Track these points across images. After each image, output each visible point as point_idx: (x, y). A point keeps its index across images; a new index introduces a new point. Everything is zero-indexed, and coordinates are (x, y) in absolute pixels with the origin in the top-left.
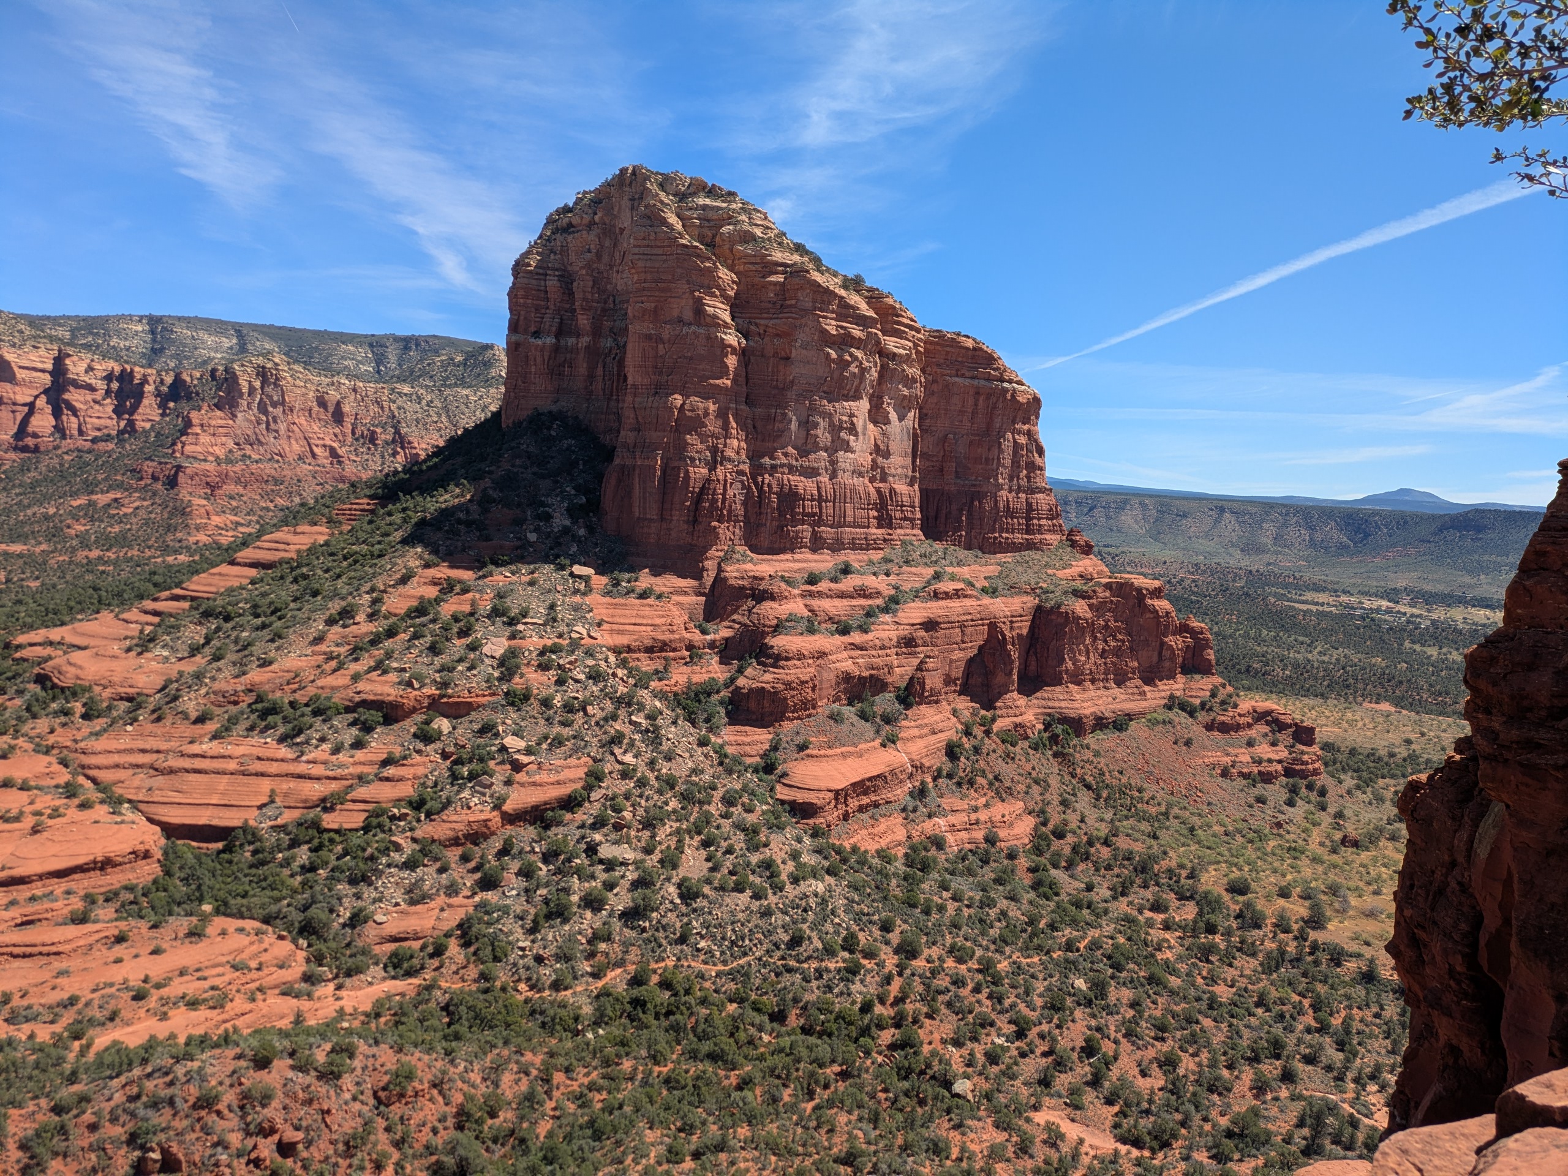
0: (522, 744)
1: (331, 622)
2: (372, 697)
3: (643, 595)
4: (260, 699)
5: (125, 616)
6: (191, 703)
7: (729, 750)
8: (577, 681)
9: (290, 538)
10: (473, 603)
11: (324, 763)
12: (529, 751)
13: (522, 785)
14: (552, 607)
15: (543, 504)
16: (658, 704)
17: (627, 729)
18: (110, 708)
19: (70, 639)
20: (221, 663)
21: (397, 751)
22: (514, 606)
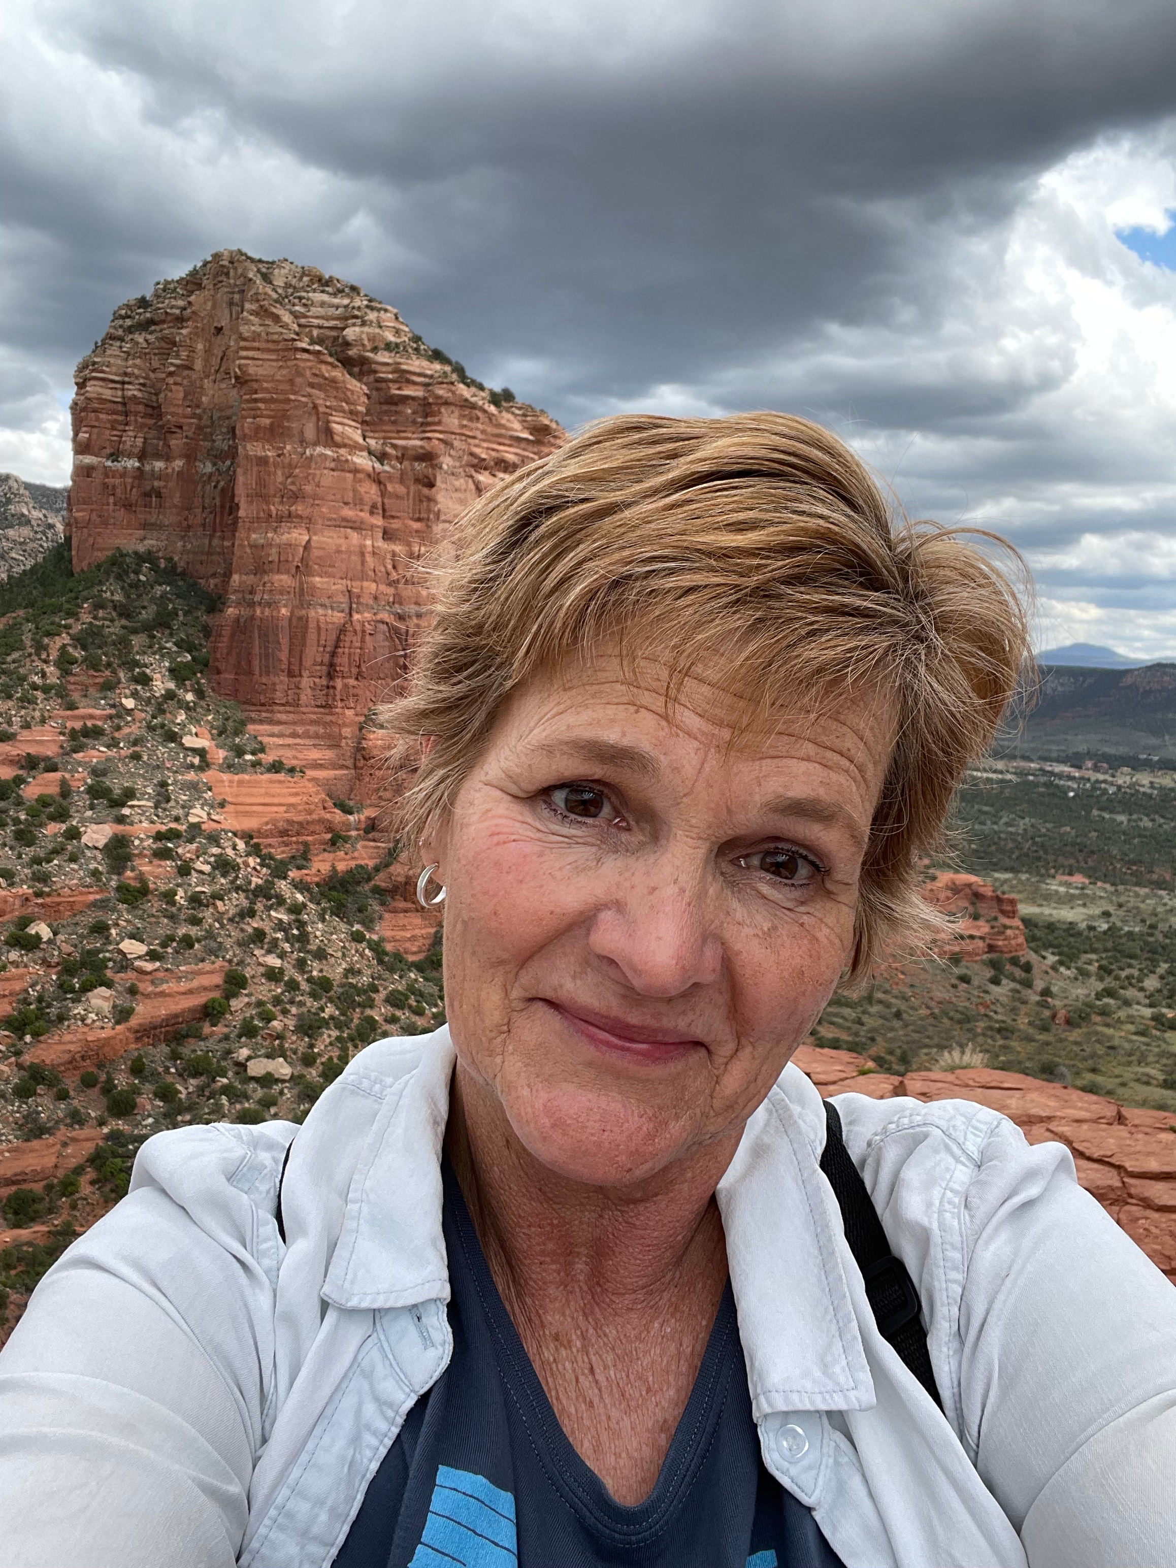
0: (142, 949)
3: (276, 767)
8: (202, 872)
10: (64, 783)
12: (153, 956)
13: (147, 996)
14: (163, 784)
15: (137, 664)
16: (300, 897)
17: (266, 926)
22: (116, 785)
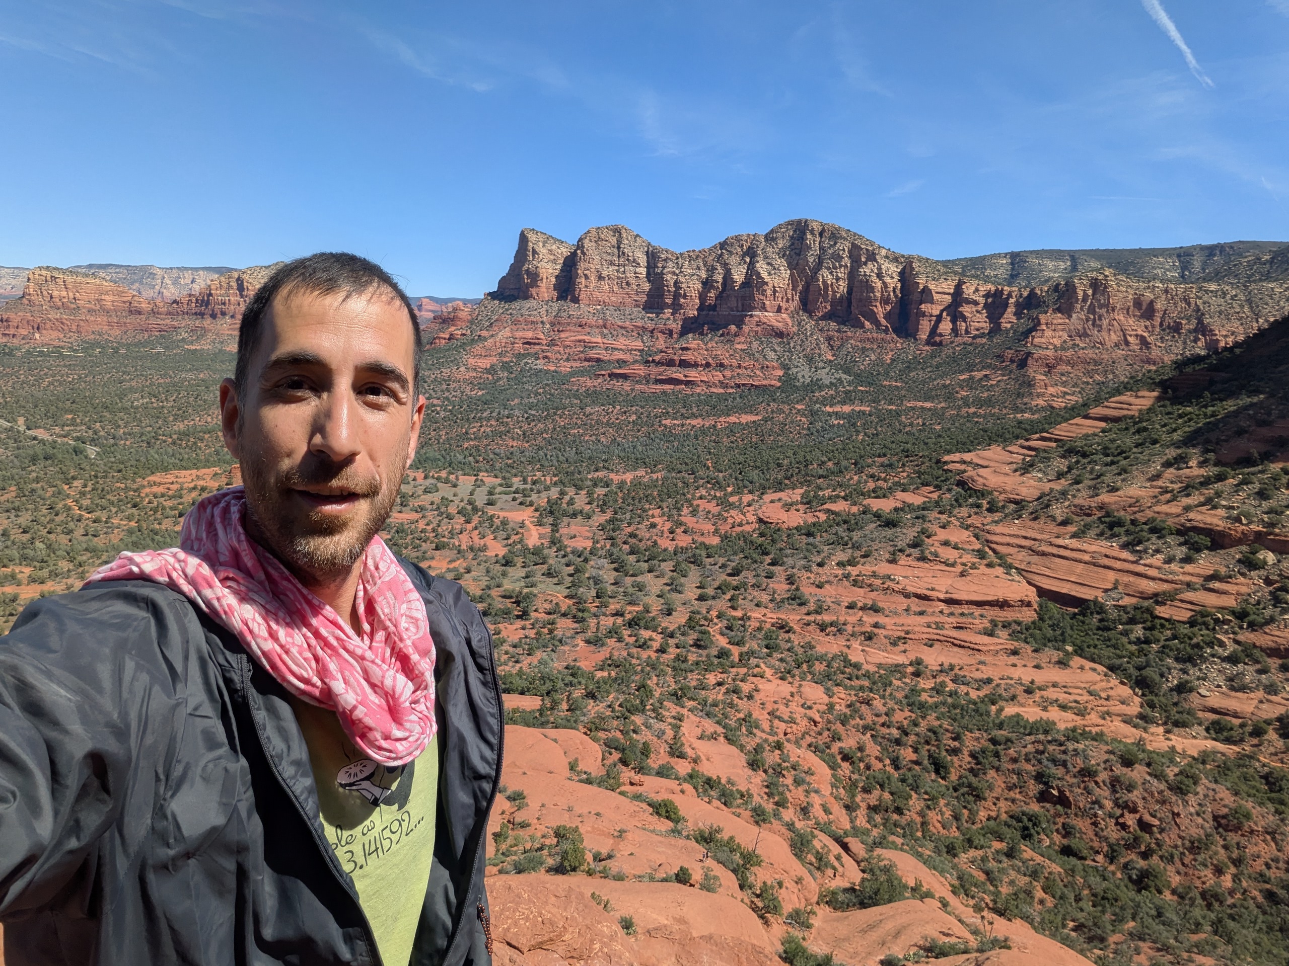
1: (1168, 464)
2: (1202, 525)
4: (1108, 515)
5: (1009, 448)
6: (1058, 511)
9: (1132, 400)
11: (1159, 568)
18: (1003, 507)
19: (976, 460)
20: (1080, 486)
21: (1223, 571)
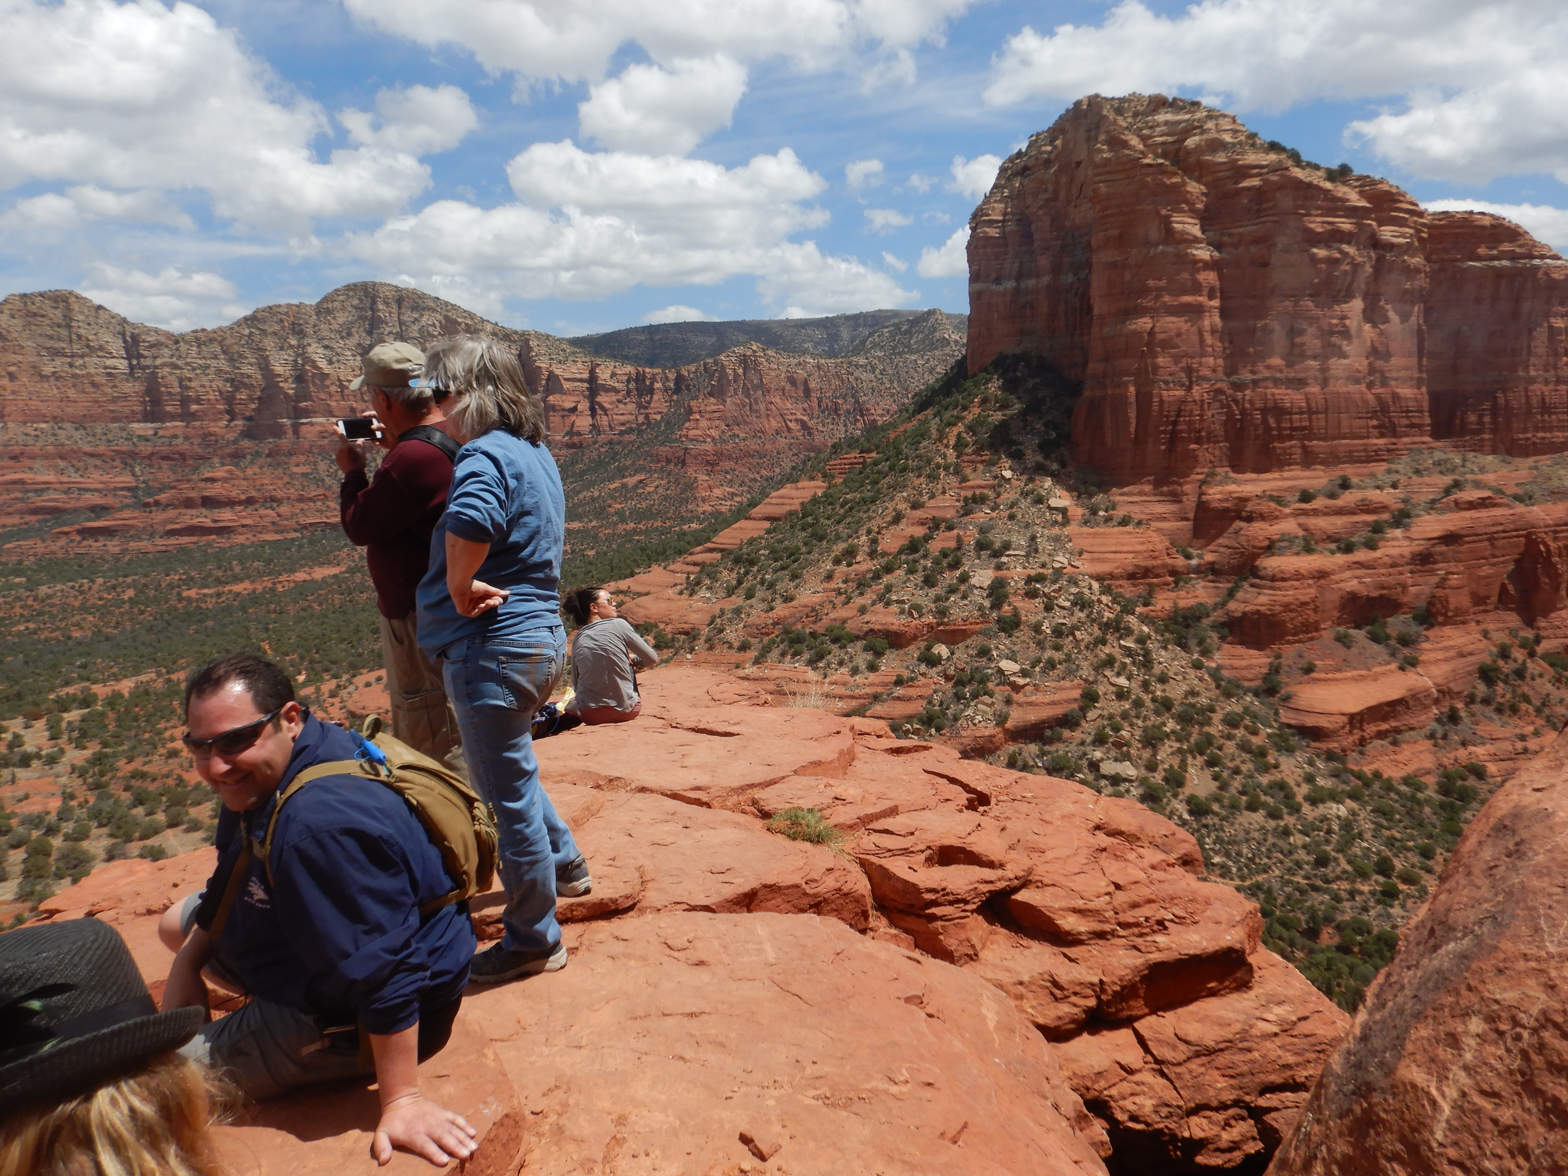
0: (1016, 667)
1: (837, 561)
2: (877, 627)
3: (1124, 522)
4: (786, 632)
5: (671, 567)
6: (732, 634)
7: (1225, 673)
8: (1063, 608)
9: (794, 493)
10: (959, 539)
11: (844, 684)
12: (1024, 673)
13: (1020, 705)
14: (1033, 538)
15: (1014, 443)
16: (1145, 629)
17: (1117, 652)
18: (673, 640)
19: (635, 588)
20: (753, 601)
21: (906, 674)
22: (997, 539)
